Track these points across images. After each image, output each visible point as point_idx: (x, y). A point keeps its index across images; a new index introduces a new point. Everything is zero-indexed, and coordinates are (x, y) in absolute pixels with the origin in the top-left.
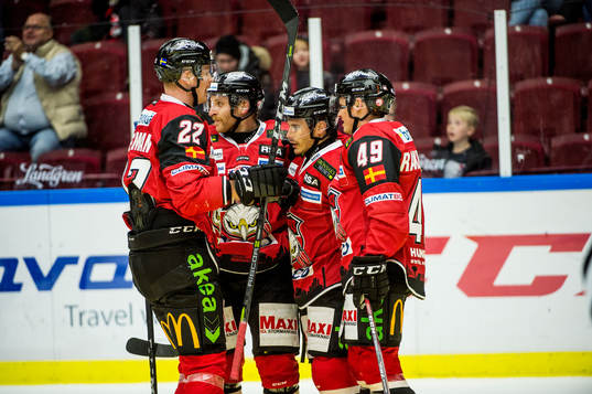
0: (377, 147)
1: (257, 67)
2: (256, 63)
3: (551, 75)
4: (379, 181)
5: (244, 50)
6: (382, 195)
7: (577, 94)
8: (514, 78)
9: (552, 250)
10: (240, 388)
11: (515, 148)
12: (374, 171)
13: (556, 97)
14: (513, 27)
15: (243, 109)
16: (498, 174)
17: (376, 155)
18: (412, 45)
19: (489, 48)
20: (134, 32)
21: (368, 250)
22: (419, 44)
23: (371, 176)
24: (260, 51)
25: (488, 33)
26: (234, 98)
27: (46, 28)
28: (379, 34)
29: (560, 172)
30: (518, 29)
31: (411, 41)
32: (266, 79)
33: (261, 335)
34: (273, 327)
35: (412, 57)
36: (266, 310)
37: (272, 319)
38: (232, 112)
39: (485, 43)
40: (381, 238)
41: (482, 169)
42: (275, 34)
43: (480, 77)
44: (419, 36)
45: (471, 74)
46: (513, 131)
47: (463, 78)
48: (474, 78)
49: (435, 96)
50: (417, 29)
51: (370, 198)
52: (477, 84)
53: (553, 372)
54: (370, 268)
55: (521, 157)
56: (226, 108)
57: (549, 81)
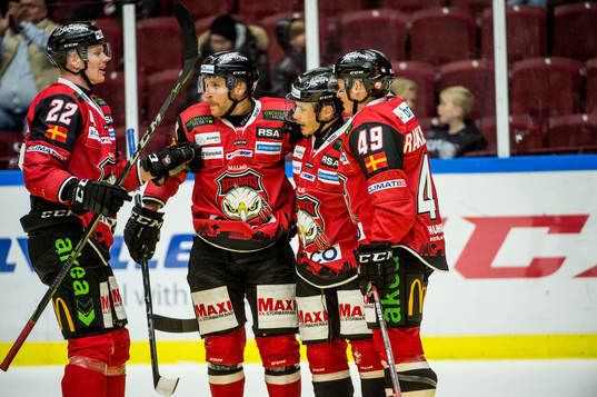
0: (376, 134)
1: (254, 46)
2: (252, 43)
3: (549, 55)
4: (381, 169)
5: (241, 29)
6: (385, 183)
7: (576, 75)
8: (512, 59)
9: (550, 232)
10: (241, 369)
11: (513, 129)
12: (375, 159)
13: (555, 76)
14: (512, 8)
15: (240, 90)
16: (495, 155)
17: (376, 143)
18: (409, 25)
19: (486, 28)
20: (129, 11)
21: (374, 238)
22: (416, 24)
23: (373, 164)
24: (257, 30)
25: (486, 13)
26: (231, 79)
27: (40, 6)
28: (376, 14)
29: (558, 153)
30: (516, 9)
31: (409, 21)
32: (263, 59)
33: (260, 317)
34: (271, 309)
35: (409, 36)
36: (264, 292)
37: (270, 301)
38: (229, 94)
39: (484, 22)
40: (386, 225)
41: (480, 149)
42: (271, 13)
43: (478, 57)
44: (417, 16)
45: (469, 54)
46: (511, 112)
47: (460, 57)
48: (472, 58)
49: (432, 76)
50: (414, 9)
51: (372, 186)
52: (475, 64)
53: (550, 355)
54: (376, 256)
55: (519, 137)
56: (223, 90)
57: (548, 61)
